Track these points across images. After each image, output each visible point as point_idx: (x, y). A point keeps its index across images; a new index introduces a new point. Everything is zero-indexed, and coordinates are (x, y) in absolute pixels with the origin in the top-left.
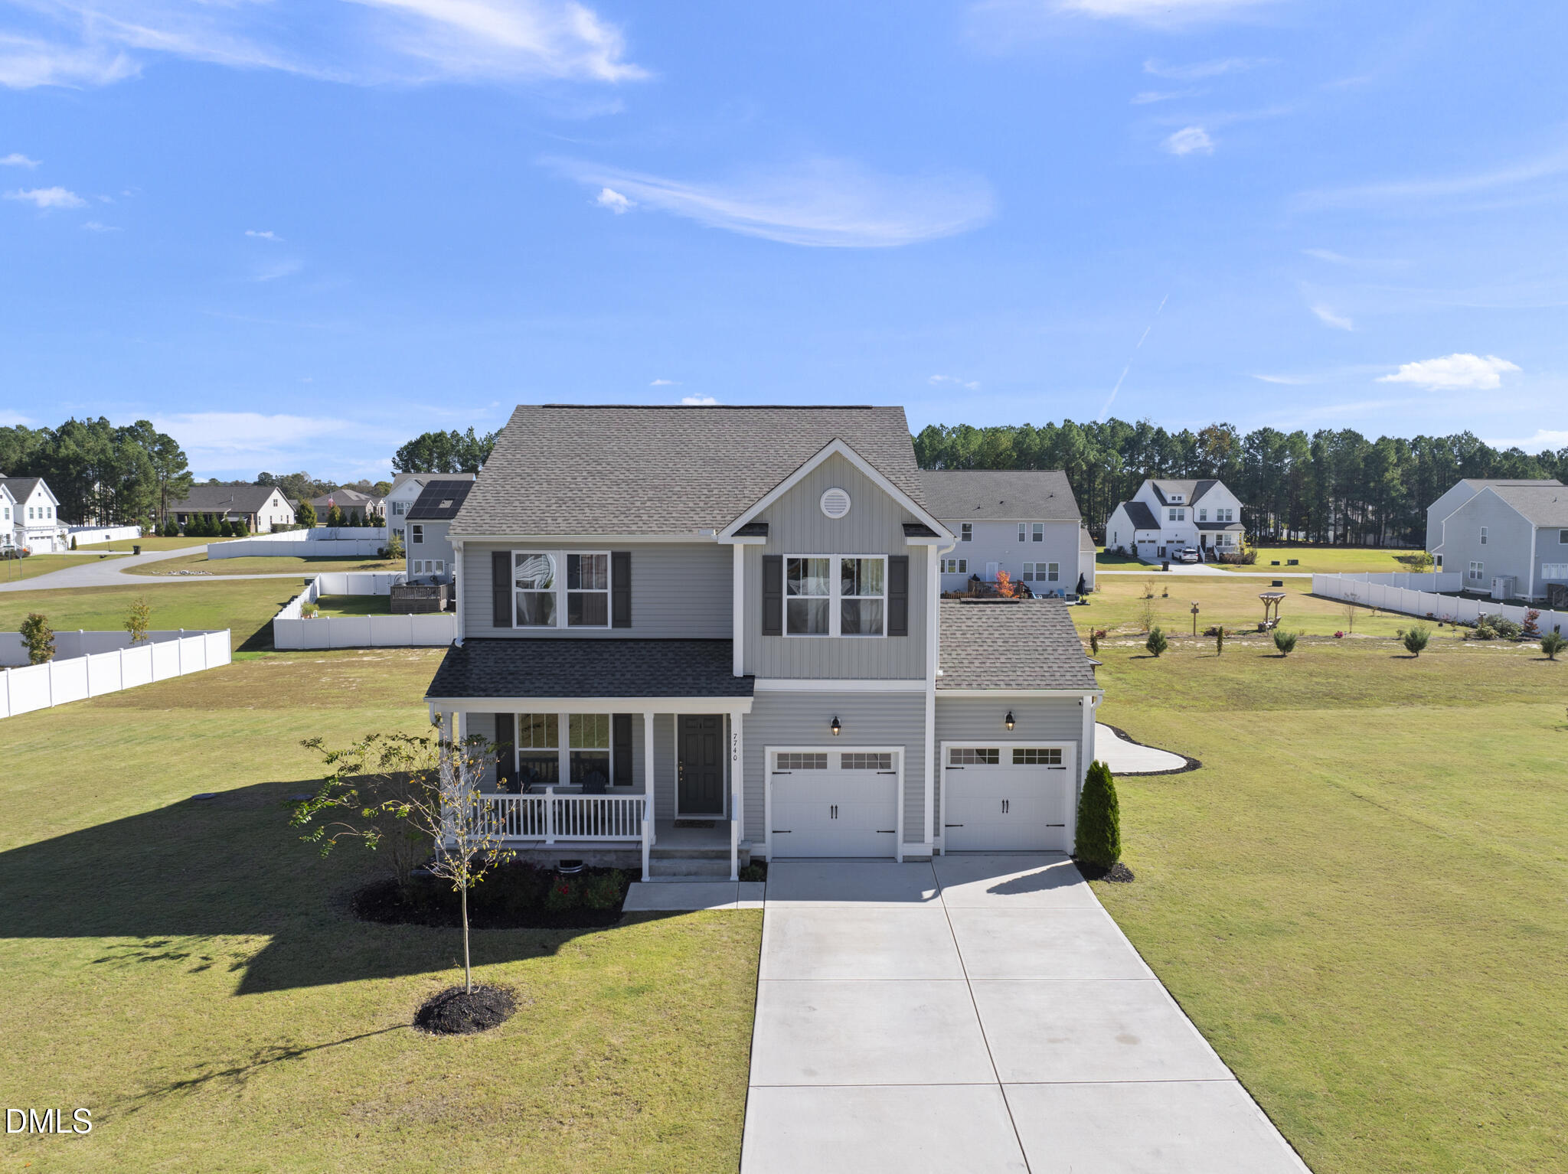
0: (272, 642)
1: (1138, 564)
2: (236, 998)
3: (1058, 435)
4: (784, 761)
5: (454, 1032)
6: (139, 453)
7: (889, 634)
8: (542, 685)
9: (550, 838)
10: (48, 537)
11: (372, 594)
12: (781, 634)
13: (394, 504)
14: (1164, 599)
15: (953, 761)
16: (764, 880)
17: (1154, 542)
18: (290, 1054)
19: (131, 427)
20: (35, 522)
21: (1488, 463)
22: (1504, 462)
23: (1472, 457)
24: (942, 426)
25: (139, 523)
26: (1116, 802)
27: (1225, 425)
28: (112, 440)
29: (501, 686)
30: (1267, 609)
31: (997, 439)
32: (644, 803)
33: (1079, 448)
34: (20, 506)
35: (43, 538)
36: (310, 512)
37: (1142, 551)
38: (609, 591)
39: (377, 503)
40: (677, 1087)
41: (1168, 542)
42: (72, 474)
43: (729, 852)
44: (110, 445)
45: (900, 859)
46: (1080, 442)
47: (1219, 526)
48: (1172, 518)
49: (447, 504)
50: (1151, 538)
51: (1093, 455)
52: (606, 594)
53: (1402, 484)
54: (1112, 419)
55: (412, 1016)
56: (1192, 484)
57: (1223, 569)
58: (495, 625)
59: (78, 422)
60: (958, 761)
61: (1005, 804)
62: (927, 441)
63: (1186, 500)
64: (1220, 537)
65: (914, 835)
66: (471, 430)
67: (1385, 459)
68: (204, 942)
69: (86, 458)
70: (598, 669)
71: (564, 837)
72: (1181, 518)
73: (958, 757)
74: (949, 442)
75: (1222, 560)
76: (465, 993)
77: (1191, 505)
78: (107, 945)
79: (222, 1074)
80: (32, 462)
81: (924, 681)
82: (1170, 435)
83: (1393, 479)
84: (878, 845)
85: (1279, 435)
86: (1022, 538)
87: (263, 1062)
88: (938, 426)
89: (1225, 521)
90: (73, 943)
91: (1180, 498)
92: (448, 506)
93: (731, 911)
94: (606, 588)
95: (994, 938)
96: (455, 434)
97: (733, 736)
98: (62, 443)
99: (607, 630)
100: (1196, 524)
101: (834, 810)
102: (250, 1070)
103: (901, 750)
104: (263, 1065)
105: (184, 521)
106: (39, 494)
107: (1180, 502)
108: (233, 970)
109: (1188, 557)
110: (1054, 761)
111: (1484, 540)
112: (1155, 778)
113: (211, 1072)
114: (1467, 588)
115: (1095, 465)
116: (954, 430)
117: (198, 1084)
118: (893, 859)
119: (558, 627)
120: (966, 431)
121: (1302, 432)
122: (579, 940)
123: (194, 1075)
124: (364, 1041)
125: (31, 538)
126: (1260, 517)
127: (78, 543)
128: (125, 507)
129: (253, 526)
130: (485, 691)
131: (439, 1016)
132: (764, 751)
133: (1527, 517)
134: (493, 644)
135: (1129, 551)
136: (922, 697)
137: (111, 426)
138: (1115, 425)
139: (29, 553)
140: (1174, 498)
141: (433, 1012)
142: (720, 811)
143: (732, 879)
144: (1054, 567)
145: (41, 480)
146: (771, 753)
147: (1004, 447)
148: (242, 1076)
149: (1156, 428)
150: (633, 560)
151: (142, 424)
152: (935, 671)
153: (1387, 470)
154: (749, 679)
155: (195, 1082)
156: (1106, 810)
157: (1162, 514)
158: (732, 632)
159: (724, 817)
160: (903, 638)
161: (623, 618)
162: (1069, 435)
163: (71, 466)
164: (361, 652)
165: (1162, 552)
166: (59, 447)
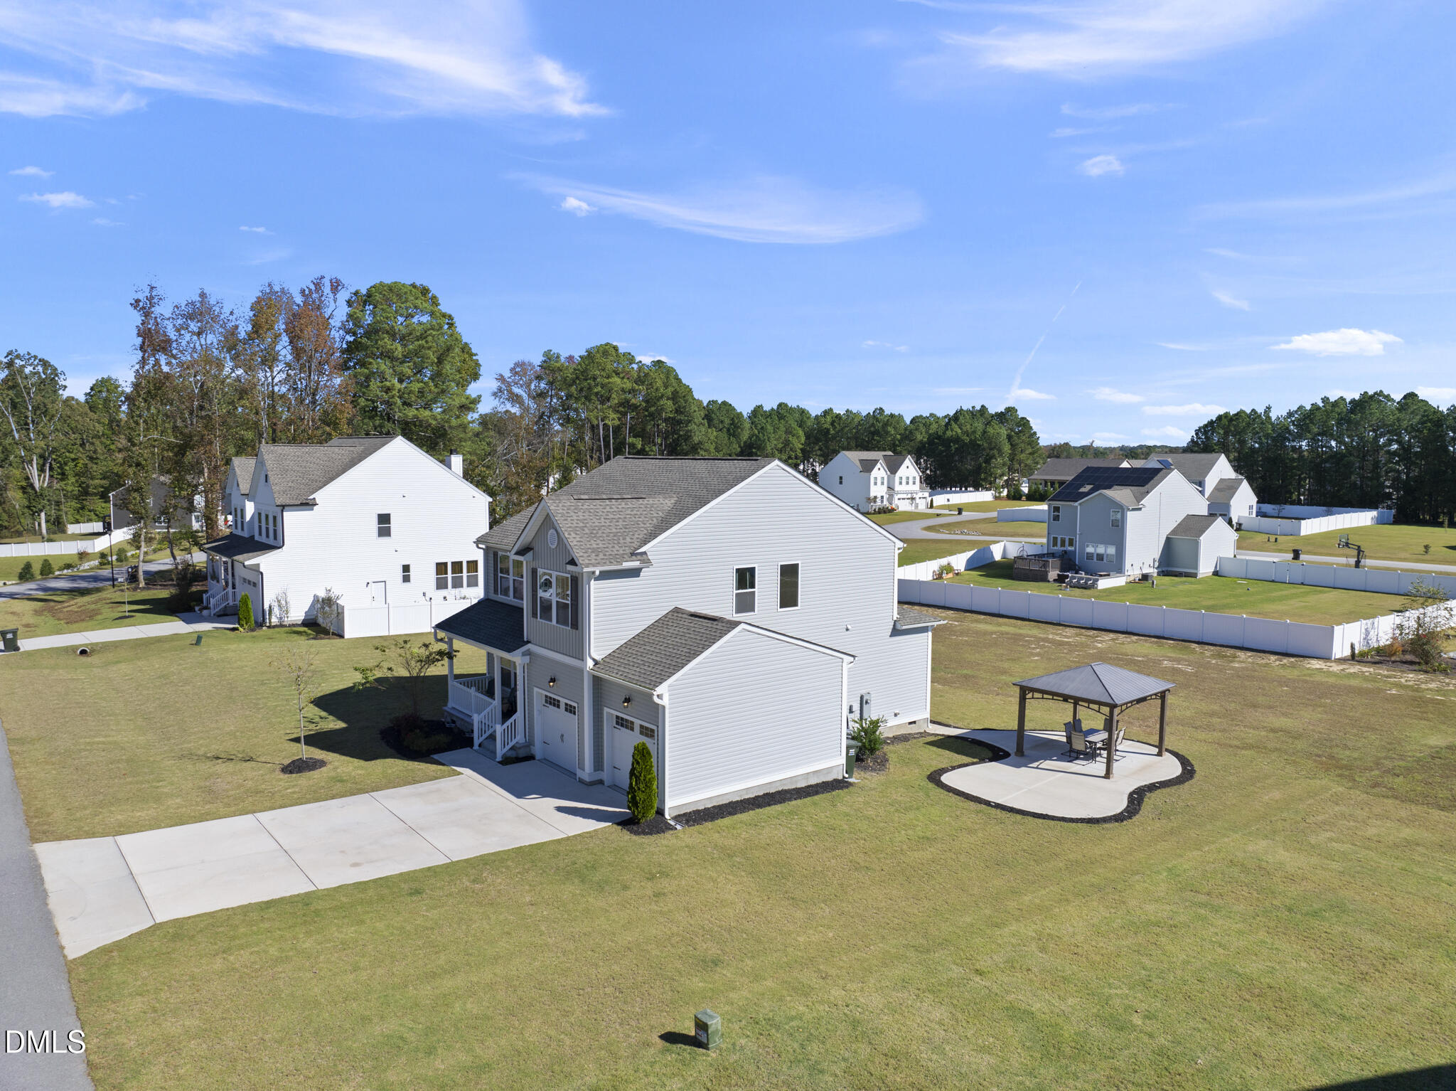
4: (546, 699)
7: (571, 627)
10: (912, 498)
12: (537, 617)
15: (617, 723)
18: (249, 760)
19: (1002, 412)
20: (904, 487)
25: (993, 488)
28: (985, 423)
34: (893, 475)
35: (907, 498)
45: (577, 778)
49: (1086, 489)
58: (494, 593)
59: (966, 409)
65: (581, 764)
69: (962, 439)
81: (582, 662)
93: (453, 770)
98: (951, 426)
101: (562, 737)
102: (234, 761)
103: (577, 705)
106: (908, 467)
119: (510, 598)
122: (388, 760)
125: (899, 499)
127: (935, 504)
128: (982, 476)
132: (533, 690)
136: (582, 672)
137: (988, 412)
139: (896, 510)
143: (497, 759)
145: (910, 456)
146: (537, 692)
151: (1010, 410)
154: (528, 642)
160: (576, 631)
166: (949, 428)
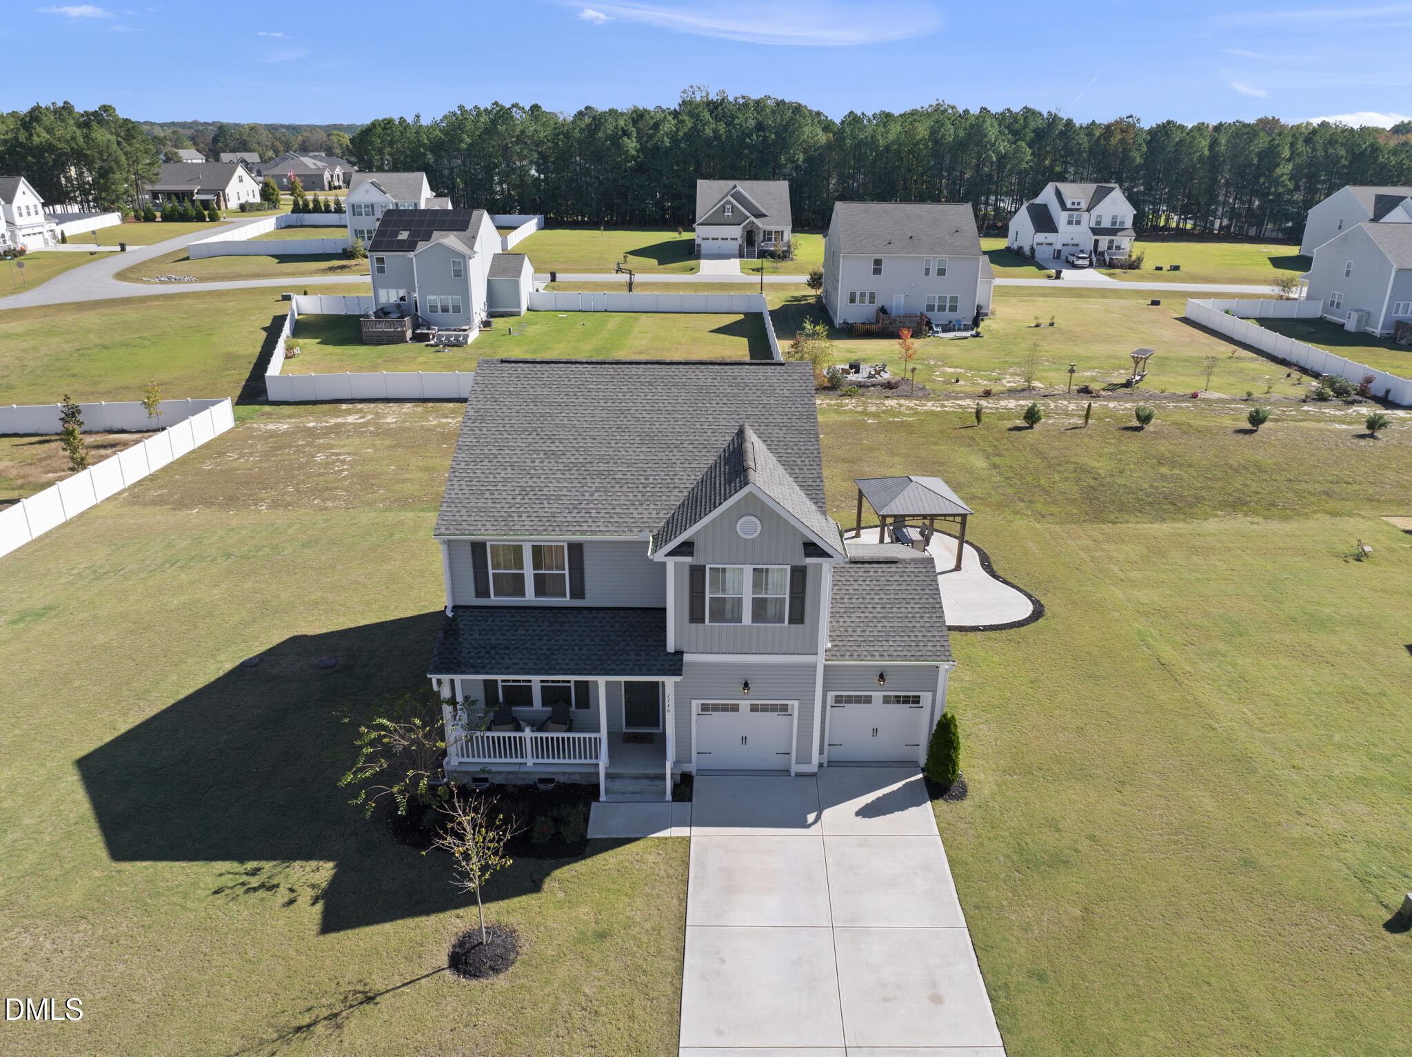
0: (265, 391)
1: (1034, 268)
2: (321, 938)
3: (972, 126)
4: (705, 708)
5: (477, 976)
6: (109, 141)
7: (790, 623)
8: (517, 661)
9: (530, 761)
10: (39, 233)
11: (343, 313)
12: (704, 622)
13: (353, 206)
14: (1051, 328)
15: (836, 702)
16: (690, 800)
17: (1051, 244)
18: (369, 999)
19: (96, 111)
20: (26, 220)
21: (1376, 159)
22: (1392, 158)
23: (1362, 154)
24: (863, 114)
25: (119, 209)
26: (958, 744)
27: (1131, 116)
28: (79, 126)
29: (486, 662)
30: (1136, 366)
31: (915, 129)
32: (600, 739)
33: (990, 140)
34: (8, 205)
35: (34, 234)
36: (274, 190)
37: (1039, 255)
38: (566, 572)
39: (333, 170)
40: (632, 1044)
41: (1064, 245)
42: (48, 162)
43: (665, 774)
44: (78, 132)
45: (793, 774)
46: (992, 131)
47: (1112, 231)
48: (1070, 223)
49: (404, 235)
50: (1048, 241)
51: (1003, 147)
52: (564, 574)
53: (1290, 180)
54: (1025, 108)
55: (447, 958)
56: (1091, 187)
57: (1110, 275)
58: (477, 597)
59: (44, 107)
60: (841, 702)
61: (875, 731)
62: (848, 130)
63: (1084, 205)
64: (1111, 242)
65: (805, 758)
66: (418, 116)
67: (1279, 154)
68: (287, 870)
69: (59, 146)
70: (561, 642)
71: (540, 761)
72: (1078, 223)
73: (839, 700)
74: (869, 131)
75: (1111, 265)
76: (482, 943)
77: (1088, 210)
78: (217, 872)
79: (325, 1018)
80: (7, 149)
81: (815, 656)
82: (1078, 125)
83: (1283, 175)
84: (777, 762)
85: (1182, 128)
86: (927, 272)
87: (351, 1006)
88: (859, 114)
89: (1117, 227)
90: (194, 869)
91: (1079, 204)
92: (406, 238)
93: (666, 839)
94: (564, 570)
95: (856, 874)
96: (402, 120)
97: (667, 696)
98: (33, 131)
99: (566, 600)
100: (1091, 229)
101: (744, 739)
102: (344, 1014)
103: (796, 703)
104: (352, 1009)
105: (158, 199)
106: (24, 193)
107: (1078, 207)
108: (313, 904)
109: (1080, 262)
110: (914, 702)
111: (1348, 273)
112: (1003, 634)
113: (317, 1017)
114: (1325, 315)
115: (1005, 156)
116: (874, 116)
117: (312, 1028)
118: (788, 771)
119: (527, 598)
120: (886, 117)
121: (1203, 124)
122: (557, 873)
123: (306, 1020)
124: (417, 985)
125: (24, 236)
126: (1154, 208)
127: (67, 235)
128: (104, 195)
129: (222, 204)
130: (474, 667)
131: (466, 963)
132: (691, 703)
133: (1390, 257)
134: (477, 612)
135: (1028, 253)
136: (814, 667)
137: (76, 110)
138: (1029, 113)
139: (25, 251)
140: (1073, 203)
141: (461, 959)
142: (657, 725)
143: (667, 799)
144: (954, 299)
145: (23, 178)
146: (696, 705)
147: (918, 137)
148: (339, 1020)
149: (1066, 118)
150: (585, 549)
151: (106, 108)
152: (825, 643)
153: (1278, 165)
154: (679, 653)
155: (309, 1026)
156: (950, 751)
157: (1061, 218)
158: (665, 602)
159: (660, 731)
160: (800, 626)
161: (578, 592)
162: (982, 126)
163: (46, 155)
164: (344, 406)
165: (1058, 255)
166: (31, 135)
